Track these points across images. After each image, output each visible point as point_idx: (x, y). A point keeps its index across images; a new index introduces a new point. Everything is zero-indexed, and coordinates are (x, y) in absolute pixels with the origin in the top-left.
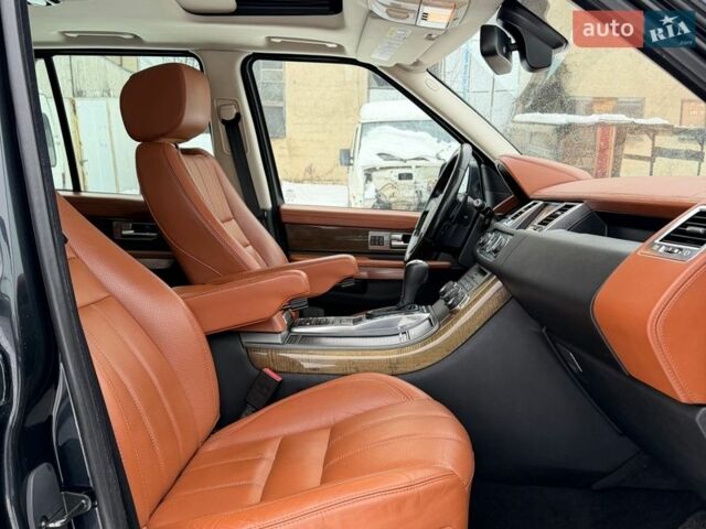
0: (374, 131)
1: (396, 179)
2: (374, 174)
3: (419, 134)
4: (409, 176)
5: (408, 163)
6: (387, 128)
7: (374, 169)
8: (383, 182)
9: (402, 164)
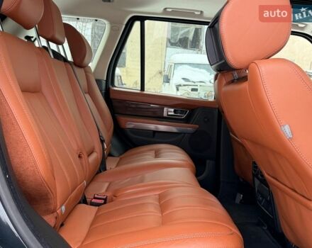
0: (181, 67)
1: (190, 91)
2: (180, 88)
3: (202, 70)
4: (196, 90)
5: (196, 84)
6: (187, 66)
7: (180, 85)
8: (184, 92)
9: (193, 84)
